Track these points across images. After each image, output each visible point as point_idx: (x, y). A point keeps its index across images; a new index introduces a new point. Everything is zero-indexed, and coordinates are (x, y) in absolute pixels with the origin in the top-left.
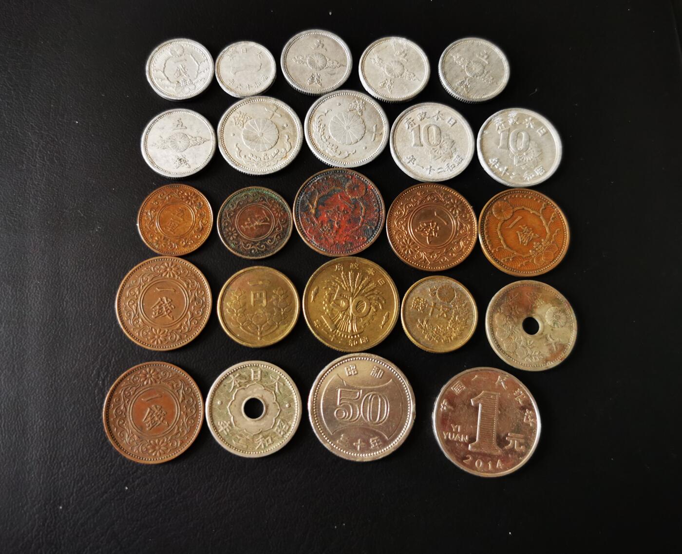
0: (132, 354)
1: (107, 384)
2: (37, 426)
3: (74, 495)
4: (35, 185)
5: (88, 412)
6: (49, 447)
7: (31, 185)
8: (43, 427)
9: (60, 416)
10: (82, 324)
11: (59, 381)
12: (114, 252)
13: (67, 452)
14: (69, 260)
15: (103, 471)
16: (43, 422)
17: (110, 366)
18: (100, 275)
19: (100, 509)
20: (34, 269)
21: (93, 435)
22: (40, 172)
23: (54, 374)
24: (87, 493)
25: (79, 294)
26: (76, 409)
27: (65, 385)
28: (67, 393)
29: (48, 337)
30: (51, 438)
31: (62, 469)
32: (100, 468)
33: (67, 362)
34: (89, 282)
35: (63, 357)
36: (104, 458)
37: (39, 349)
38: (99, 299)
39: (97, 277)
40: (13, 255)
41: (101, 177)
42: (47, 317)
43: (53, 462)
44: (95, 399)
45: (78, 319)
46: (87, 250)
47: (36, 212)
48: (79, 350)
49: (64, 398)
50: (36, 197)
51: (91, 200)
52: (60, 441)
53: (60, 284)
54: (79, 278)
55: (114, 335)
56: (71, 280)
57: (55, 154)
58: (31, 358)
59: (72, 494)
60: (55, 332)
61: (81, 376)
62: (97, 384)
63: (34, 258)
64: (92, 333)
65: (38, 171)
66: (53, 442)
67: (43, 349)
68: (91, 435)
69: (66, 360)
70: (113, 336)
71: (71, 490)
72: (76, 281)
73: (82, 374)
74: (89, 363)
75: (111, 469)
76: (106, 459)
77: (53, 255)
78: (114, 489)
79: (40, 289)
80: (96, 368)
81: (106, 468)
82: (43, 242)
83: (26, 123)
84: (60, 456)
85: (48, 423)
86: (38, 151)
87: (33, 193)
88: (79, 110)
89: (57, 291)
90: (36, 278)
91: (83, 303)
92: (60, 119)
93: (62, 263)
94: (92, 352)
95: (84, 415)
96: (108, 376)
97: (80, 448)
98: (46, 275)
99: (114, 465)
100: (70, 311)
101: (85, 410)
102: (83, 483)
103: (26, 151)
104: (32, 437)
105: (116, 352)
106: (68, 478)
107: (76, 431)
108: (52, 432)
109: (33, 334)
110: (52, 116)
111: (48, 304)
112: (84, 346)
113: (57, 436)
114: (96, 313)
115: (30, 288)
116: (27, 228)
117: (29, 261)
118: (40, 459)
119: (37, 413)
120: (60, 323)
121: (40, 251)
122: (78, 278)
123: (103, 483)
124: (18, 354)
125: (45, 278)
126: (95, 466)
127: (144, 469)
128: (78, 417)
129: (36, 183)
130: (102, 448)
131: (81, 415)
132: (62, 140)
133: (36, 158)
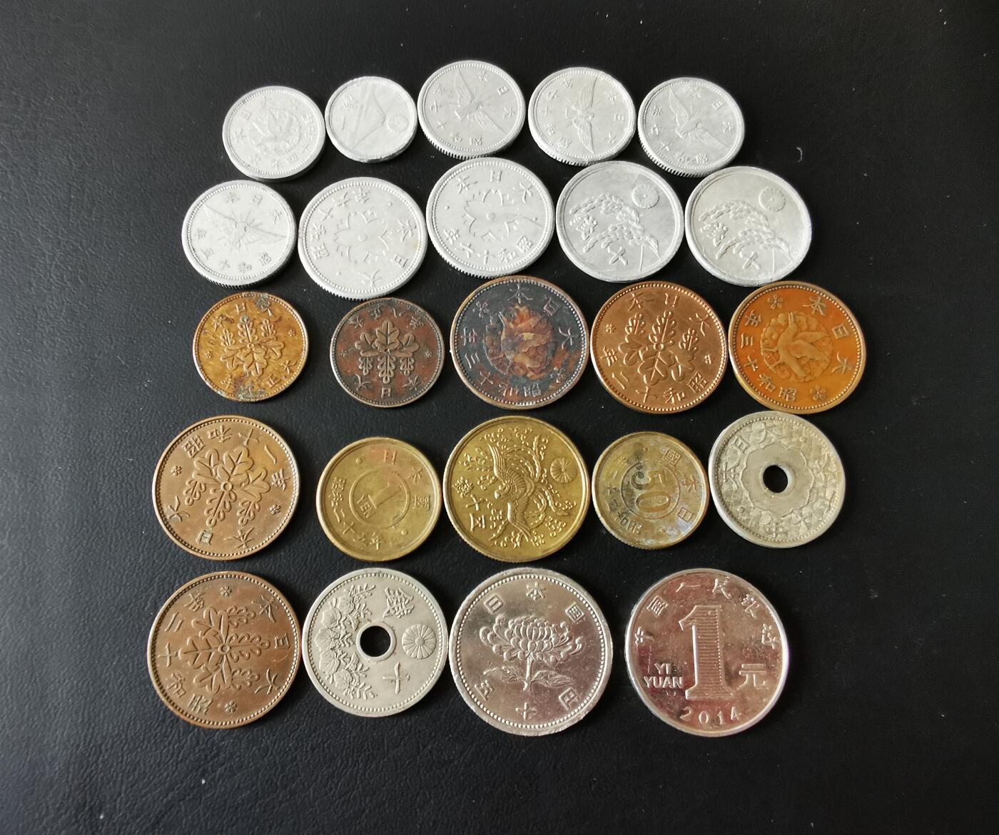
2: (62, 691)
3: (123, 795)
4: (50, 318)
5: (140, 666)
6: (83, 721)
7: (44, 319)
8: (73, 692)
9: (99, 675)
11: (95, 619)
12: (173, 418)
13: (111, 728)
14: (104, 432)
16: (73, 683)
18: (153, 454)
19: (163, 816)
20: (52, 447)
21: (150, 700)
22: (58, 299)
23: (87, 609)
24: (144, 791)
25: (121, 484)
26: (123, 661)
27: (105, 625)
28: (108, 638)
29: (76, 551)
30: (85, 708)
31: (103, 757)
33: (106, 589)
34: (137, 466)
35: (101, 581)
36: (168, 737)
37: (63, 570)
39: (149, 458)
40: (19, 428)
41: (150, 304)
42: (74, 520)
43: (89, 745)
45: (122, 523)
46: (132, 416)
47: (53, 359)
48: (125, 571)
49: (103, 645)
50: (53, 338)
51: (136, 340)
52: (99, 714)
53: (92, 469)
54: (122, 460)
56: (109, 463)
57: (80, 270)
58: (50, 585)
59: (120, 794)
60: (87, 544)
61: (129, 610)
63: (52, 430)
65: (54, 298)
66: (89, 713)
67: (69, 570)
68: (148, 700)
69: (104, 587)
71: (118, 790)
72: (117, 464)
73: (130, 607)
74: (140, 590)
76: (170, 738)
77: (80, 425)
79: (62, 478)
80: (151, 598)
81: (171, 751)
82: (64, 406)
83: (33, 224)
84: (100, 736)
85: (80, 684)
86: (53, 266)
87: (47, 330)
88: (115, 203)
89: (87, 481)
90: (55, 460)
91: (128, 497)
92: (86, 217)
93: (95, 438)
94: (144, 573)
97: (130, 722)
98: (70, 455)
100: (109, 510)
101: (136, 662)
102: (136, 777)
103: (34, 267)
104: (55, 708)
105: (181, 572)
106: (112, 770)
107: (123, 695)
108: (86, 698)
109: (54, 548)
110: (74, 214)
111: (75, 500)
112: (132, 564)
113: (95, 704)
114: (148, 513)
115: (47, 477)
116: (41, 384)
117: (44, 435)
118: (69, 741)
119: (63, 669)
120: (93, 530)
121: (61, 419)
122: (119, 460)
123: (168, 776)
124: (31, 579)
125: (70, 461)
128: (126, 675)
129: (52, 316)
130: (164, 721)
131: (131, 671)
132: (90, 249)
133: (51, 277)
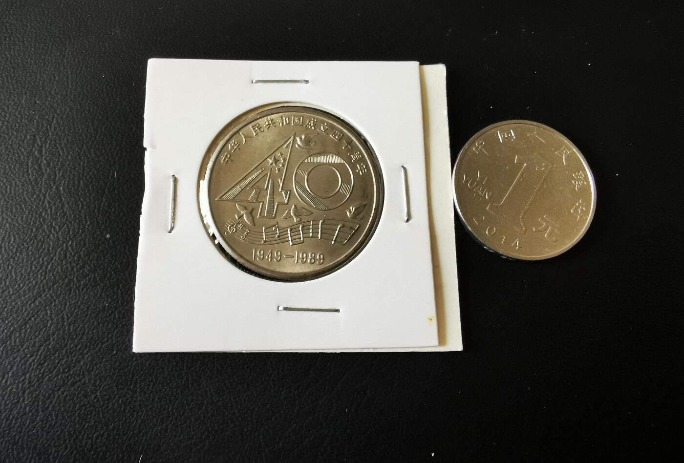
0: (82, 114)
1: (46, 153)
10: (13, 75)
15: (36, 267)
17: (51, 129)
32: (32, 262)
38: (37, 45)
44: (27, 172)
55: (57, 90)
62: (31, 153)
64: (27, 86)
70: (55, 90)
75: (48, 264)
78: (51, 292)
95: (13, 191)
96: (47, 142)
99: (52, 258)
126: (25, 260)
127: (94, 264)
